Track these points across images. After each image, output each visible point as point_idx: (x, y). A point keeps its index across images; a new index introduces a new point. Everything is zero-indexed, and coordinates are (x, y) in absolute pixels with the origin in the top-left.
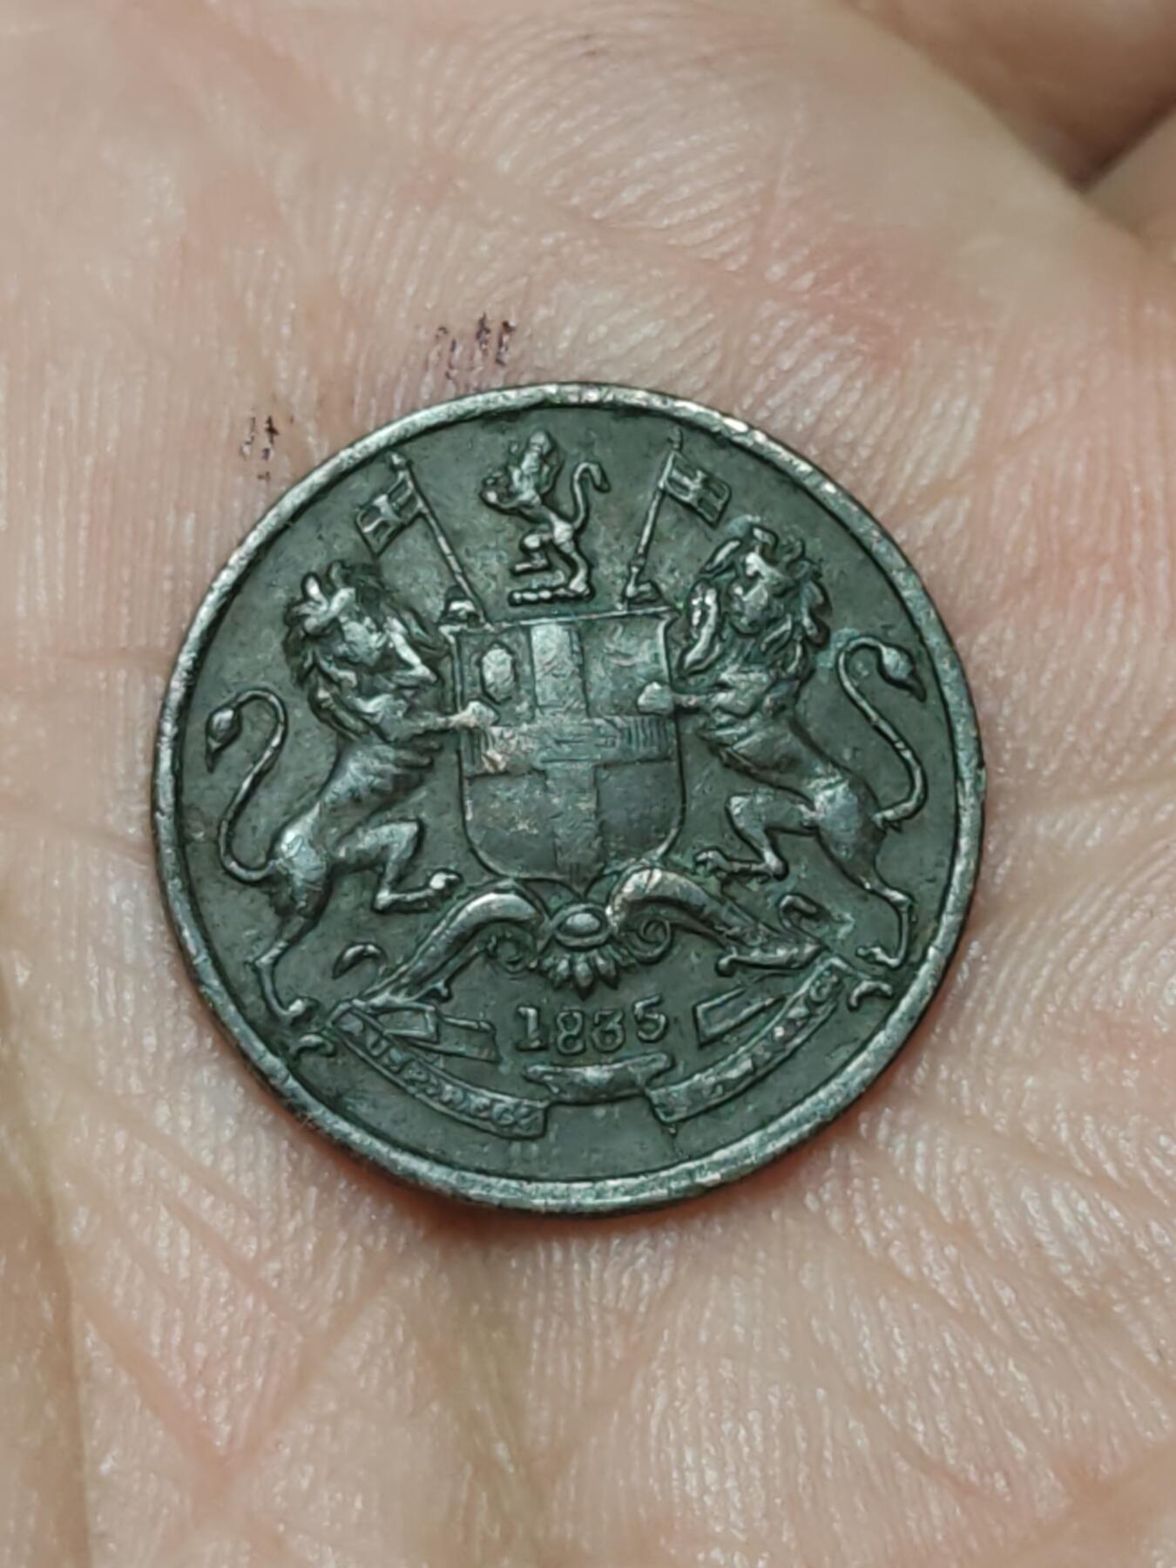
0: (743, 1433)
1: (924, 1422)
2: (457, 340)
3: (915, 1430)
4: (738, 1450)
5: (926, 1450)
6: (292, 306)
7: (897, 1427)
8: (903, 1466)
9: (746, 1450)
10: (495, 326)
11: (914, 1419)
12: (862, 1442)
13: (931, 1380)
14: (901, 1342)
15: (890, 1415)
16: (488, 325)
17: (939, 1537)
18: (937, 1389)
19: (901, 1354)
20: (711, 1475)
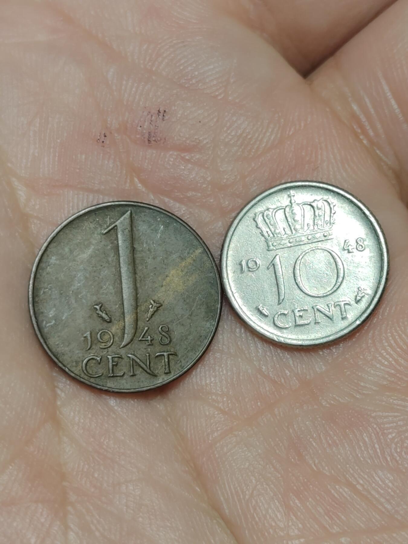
0: (221, 370)
1: (265, 366)
2: (153, 115)
3: (262, 368)
4: (219, 373)
5: (265, 373)
6: (111, 106)
7: (258, 367)
8: (259, 376)
9: (221, 373)
10: (162, 112)
11: (262, 366)
12: (250, 371)
13: (267, 356)
14: (260, 348)
15: (257, 365)
16: (160, 111)
17: (268, 393)
18: (268, 359)
19: (260, 351)
20: (213, 379)
